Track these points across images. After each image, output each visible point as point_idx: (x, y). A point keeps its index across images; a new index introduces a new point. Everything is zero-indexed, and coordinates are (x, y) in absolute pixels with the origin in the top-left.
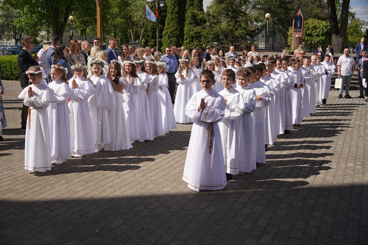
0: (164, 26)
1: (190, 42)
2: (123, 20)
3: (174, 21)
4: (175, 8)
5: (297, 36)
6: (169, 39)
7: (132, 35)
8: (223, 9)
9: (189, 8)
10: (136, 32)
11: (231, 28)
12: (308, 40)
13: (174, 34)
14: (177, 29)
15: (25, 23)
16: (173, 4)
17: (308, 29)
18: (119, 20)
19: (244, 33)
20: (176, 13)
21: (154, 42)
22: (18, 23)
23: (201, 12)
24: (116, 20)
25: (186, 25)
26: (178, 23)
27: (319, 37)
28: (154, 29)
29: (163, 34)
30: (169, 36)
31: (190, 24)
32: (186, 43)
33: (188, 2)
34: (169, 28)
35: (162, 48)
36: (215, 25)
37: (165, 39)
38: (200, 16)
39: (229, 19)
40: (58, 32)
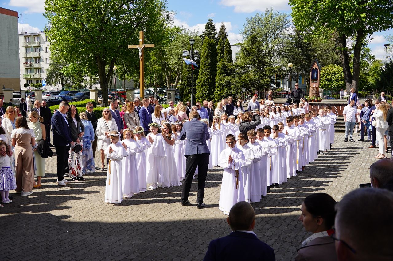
0: (197, 75)
1: (221, 89)
2: (160, 67)
3: (207, 72)
4: (208, 60)
5: (314, 86)
6: (202, 87)
7: (167, 79)
8: (250, 60)
9: (219, 60)
10: (171, 76)
11: (257, 77)
12: (328, 85)
13: (207, 83)
14: (209, 78)
15: (71, 71)
16: (206, 57)
17: (328, 75)
18: (156, 67)
19: (269, 81)
20: (209, 65)
21: (189, 90)
22: (65, 71)
23: (230, 63)
24: (154, 67)
25: (218, 75)
26: (210, 73)
27: (339, 82)
28: (189, 78)
29: (197, 82)
30: (202, 84)
31: (221, 74)
32: (218, 90)
33: (219, 55)
34: (202, 78)
35: (196, 95)
36: (243, 74)
37: (199, 87)
38: (230, 67)
39: (255, 70)
40: (104, 82)
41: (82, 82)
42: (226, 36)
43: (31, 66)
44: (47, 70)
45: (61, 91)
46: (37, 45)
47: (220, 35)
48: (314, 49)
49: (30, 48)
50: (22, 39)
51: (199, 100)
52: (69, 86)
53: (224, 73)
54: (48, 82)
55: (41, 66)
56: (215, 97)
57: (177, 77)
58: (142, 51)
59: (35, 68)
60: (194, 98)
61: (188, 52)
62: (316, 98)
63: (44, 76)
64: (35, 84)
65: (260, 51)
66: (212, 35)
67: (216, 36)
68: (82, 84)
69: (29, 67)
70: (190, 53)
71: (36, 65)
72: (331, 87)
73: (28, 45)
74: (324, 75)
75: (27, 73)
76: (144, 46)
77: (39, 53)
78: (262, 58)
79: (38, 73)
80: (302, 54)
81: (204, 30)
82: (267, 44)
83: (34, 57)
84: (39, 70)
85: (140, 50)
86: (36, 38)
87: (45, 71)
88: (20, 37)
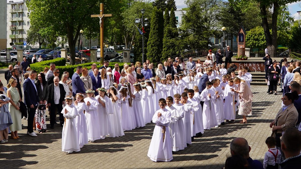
0: (148, 38)
1: (167, 49)
2: (119, 30)
3: (156, 35)
4: (156, 25)
5: (241, 47)
6: (151, 48)
7: (125, 39)
8: (191, 26)
9: (166, 26)
10: (129, 36)
11: (196, 39)
12: (256, 43)
13: (155, 44)
14: (157, 40)
15: (47, 32)
16: (154, 23)
17: (256, 35)
18: (116, 29)
19: (206, 43)
20: (157, 29)
21: (141, 50)
22: (42, 32)
23: (175, 28)
24: (114, 29)
25: (164, 37)
26: (158, 36)
27: (264, 41)
28: (141, 40)
29: (148, 44)
30: (152, 45)
31: (167, 37)
32: (165, 50)
33: (165, 21)
34: (151, 40)
35: (147, 54)
36: (185, 37)
37: (149, 48)
38: (174, 31)
39: (195, 33)
40: (72, 43)
41: (55, 41)
42: (174, 2)
43: (15, 28)
44: (28, 31)
45: (38, 49)
46: (21, 11)
47: (169, 1)
48: (244, 14)
49: (16, 14)
50: (9, 7)
51: (149, 58)
52: (45, 45)
53: (169, 36)
54: (28, 41)
55: (24, 28)
56: (162, 56)
57: (133, 38)
58: (102, 20)
59: (19, 30)
60: (145, 56)
62: (243, 57)
63: (25, 36)
64: (19, 43)
65: (198, 17)
66: (162, 2)
67: (166, 2)
68: (55, 43)
69: (14, 29)
70: (141, 21)
71: (20, 28)
72: (258, 45)
73: (14, 11)
74: (252, 36)
75: (13, 34)
76: (104, 16)
77: (22, 18)
78: (200, 23)
79: (21, 34)
80: (235, 19)
82: (206, 11)
83: (18, 21)
84: (22, 31)
85: (100, 19)
86: (20, 5)
87: (26, 33)
88: (8, 5)
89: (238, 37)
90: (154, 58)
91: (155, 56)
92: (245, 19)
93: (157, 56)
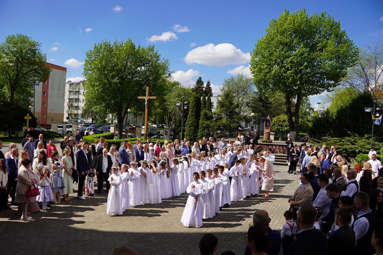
0: (187, 119)
1: (203, 130)
2: (162, 111)
3: (193, 117)
4: (194, 108)
5: (267, 132)
6: (189, 128)
7: (167, 119)
8: (224, 110)
9: (202, 109)
10: (170, 116)
11: (229, 122)
12: (280, 129)
13: (193, 125)
14: (194, 122)
15: (99, 110)
16: (193, 106)
17: (280, 122)
18: (159, 110)
19: (237, 126)
20: (195, 112)
21: (180, 129)
22: (95, 109)
23: (210, 112)
24: (157, 110)
25: (201, 119)
26: (195, 118)
27: (287, 127)
28: (180, 121)
29: (186, 124)
30: (189, 126)
31: (203, 119)
32: (200, 131)
33: (202, 105)
34: (190, 121)
35: (185, 133)
36: (219, 120)
37: (187, 128)
38: (210, 115)
39: (227, 117)
40: (120, 120)
41: (106, 118)
42: (211, 89)
43: (72, 105)
44: (83, 108)
45: (91, 124)
46: (77, 90)
47: (206, 88)
48: (271, 103)
49: (73, 92)
50: (67, 86)
51: (187, 137)
52: (97, 120)
53: (205, 118)
54: (83, 116)
55: (79, 105)
56: (198, 135)
57: (173, 118)
58: (147, 101)
59: (75, 106)
60: (183, 135)
61: (180, 103)
62: (268, 140)
63: (80, 112)
64: (74, 118)
65: (231, 104)
66: (201, 89)
67: (204, 89)
68: (106, 119)
69: (70, 105)
70: (182, 104)
71: (76, 104)
72: (282, 131)
73: (71, 90)
74: (277, 122)
75: (69, 110)
76: (149, 98)
77: (78, 96)
78: (232, 109)
79: (77, 110)
80: (263, 106)
81: (195, 85)
82: (239, 98)
83: (75, 99)
84: (77, 108)
85: (146, 100)
86: (77, 85)
87: (81, 109)
88: (66, 84)
89: (265, 122)
90: (191, 137)
91: (192, 135)
92: (271, 107)
93: (194, 135)
